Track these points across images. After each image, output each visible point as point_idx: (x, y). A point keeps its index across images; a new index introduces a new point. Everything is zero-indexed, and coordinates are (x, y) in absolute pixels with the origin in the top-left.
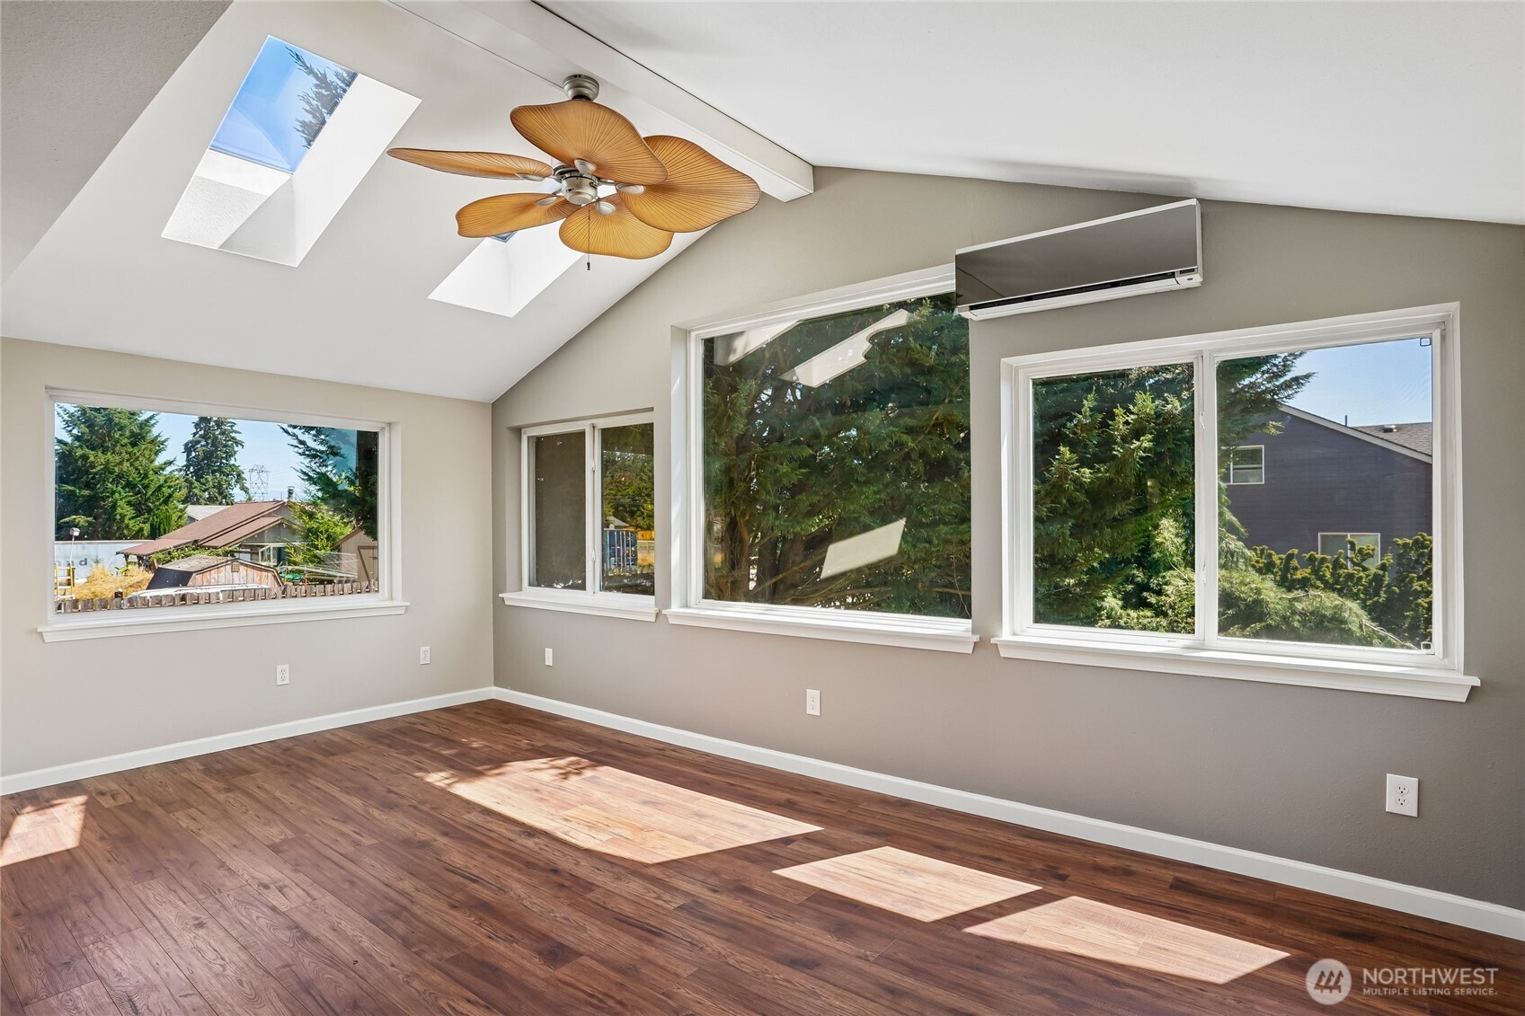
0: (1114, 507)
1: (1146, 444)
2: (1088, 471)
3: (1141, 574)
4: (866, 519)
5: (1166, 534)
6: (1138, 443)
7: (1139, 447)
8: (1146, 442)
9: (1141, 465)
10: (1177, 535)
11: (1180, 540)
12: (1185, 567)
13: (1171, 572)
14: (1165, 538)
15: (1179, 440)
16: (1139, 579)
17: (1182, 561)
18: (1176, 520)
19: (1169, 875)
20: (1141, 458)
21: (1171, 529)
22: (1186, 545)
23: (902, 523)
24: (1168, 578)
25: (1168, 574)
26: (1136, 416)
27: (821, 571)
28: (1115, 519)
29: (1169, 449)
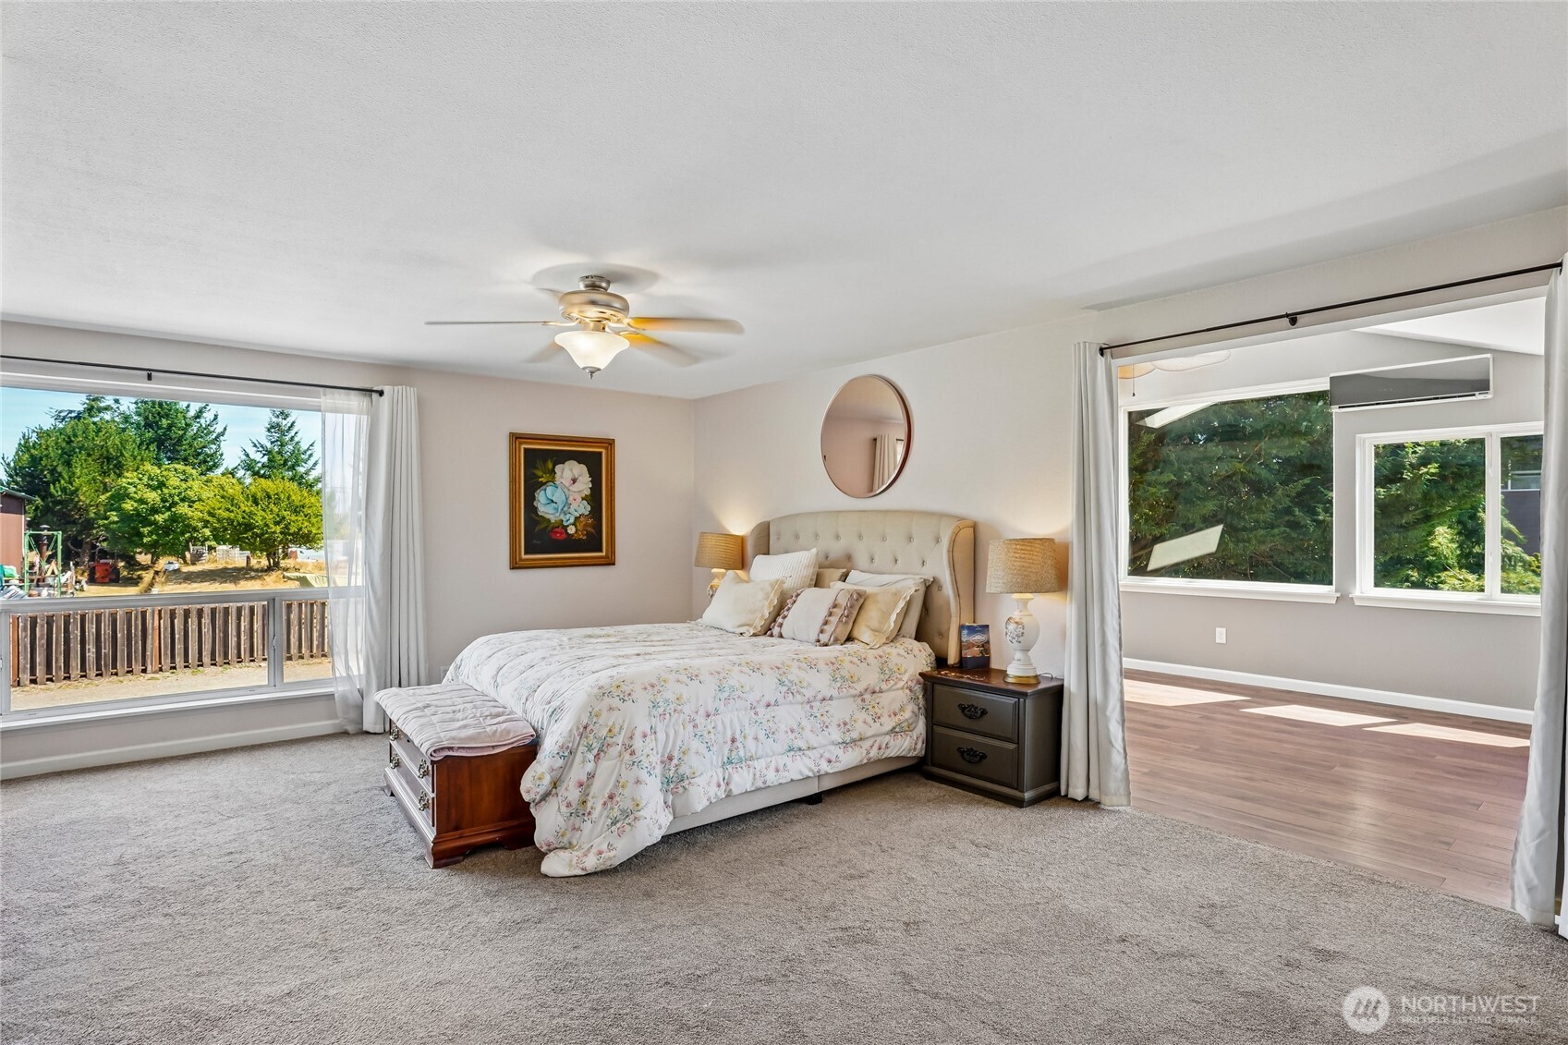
0: (1402, 517)
1: (1433, 471)
2: (1382, 490)
3: (1416, 574)
4: (1199, 524)
5: (1440, 539)
6: (1426, 470)
7: (1427, 473)
8: (1433, 468)
9: (1427, 485)
10: (1452, 541)
11: (1455, 546)
12: (1460, 569)
13: (1447, 573)
14: (1440, 543)
15: (1461, 465)
16: (1413, 578)
17: (1456, 564)
18: (1450, 527)
19: (1471, 720)
20: (1428, 480)
21: (1446, 535)
22: (1461, 550)
23: (1219, 528)
24: (1443, 578)
25: (1443, 575)
26: (1423, 448)
27: (1147, 565)
28: (1402, 526)
29: (1453, 473)
